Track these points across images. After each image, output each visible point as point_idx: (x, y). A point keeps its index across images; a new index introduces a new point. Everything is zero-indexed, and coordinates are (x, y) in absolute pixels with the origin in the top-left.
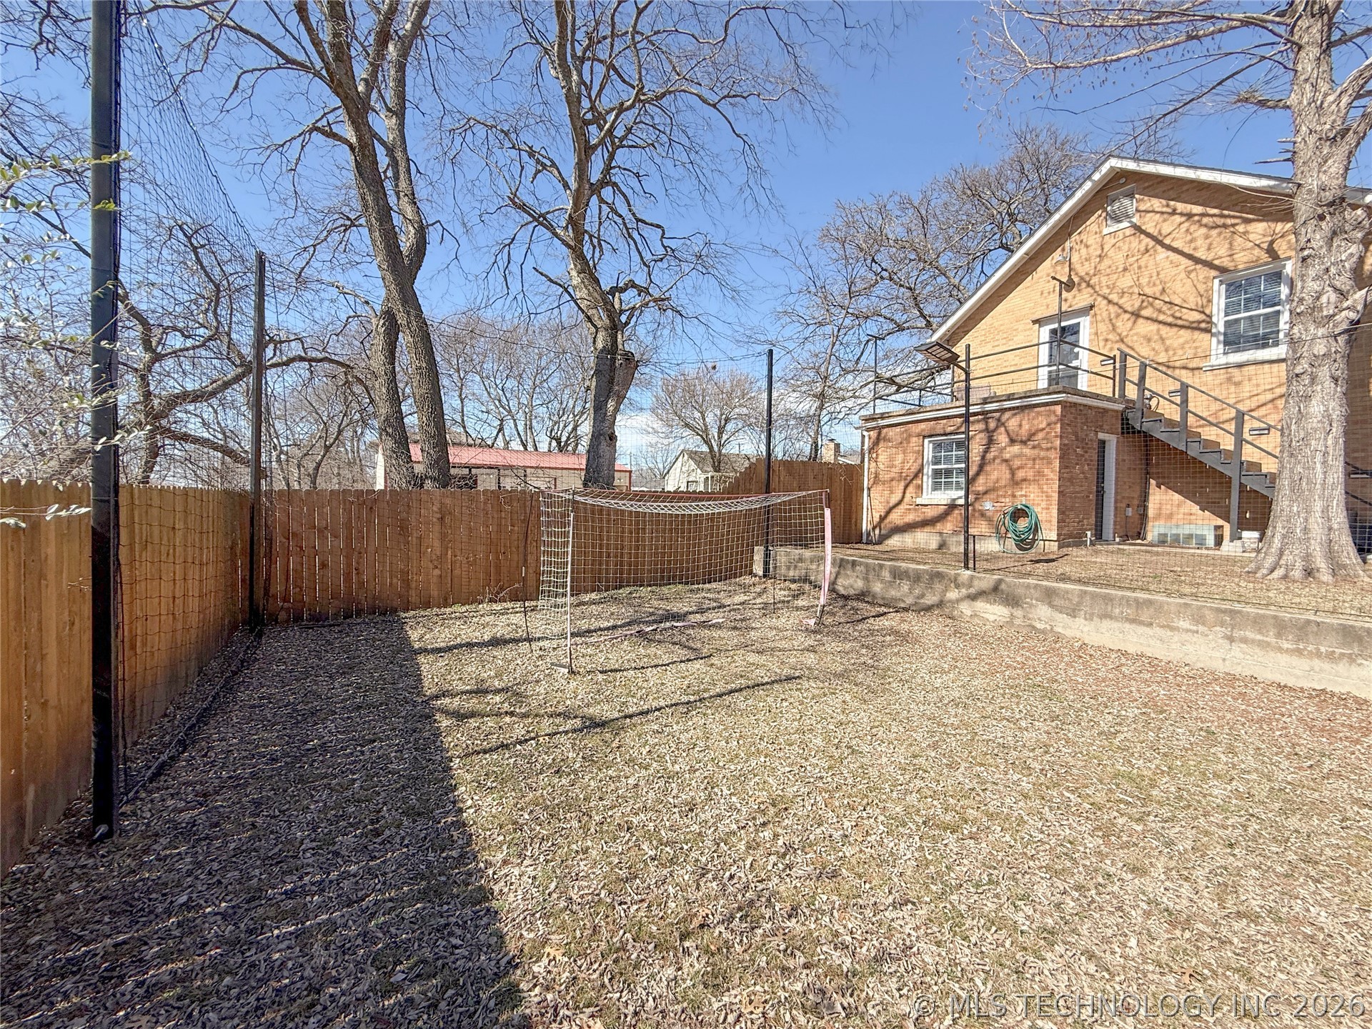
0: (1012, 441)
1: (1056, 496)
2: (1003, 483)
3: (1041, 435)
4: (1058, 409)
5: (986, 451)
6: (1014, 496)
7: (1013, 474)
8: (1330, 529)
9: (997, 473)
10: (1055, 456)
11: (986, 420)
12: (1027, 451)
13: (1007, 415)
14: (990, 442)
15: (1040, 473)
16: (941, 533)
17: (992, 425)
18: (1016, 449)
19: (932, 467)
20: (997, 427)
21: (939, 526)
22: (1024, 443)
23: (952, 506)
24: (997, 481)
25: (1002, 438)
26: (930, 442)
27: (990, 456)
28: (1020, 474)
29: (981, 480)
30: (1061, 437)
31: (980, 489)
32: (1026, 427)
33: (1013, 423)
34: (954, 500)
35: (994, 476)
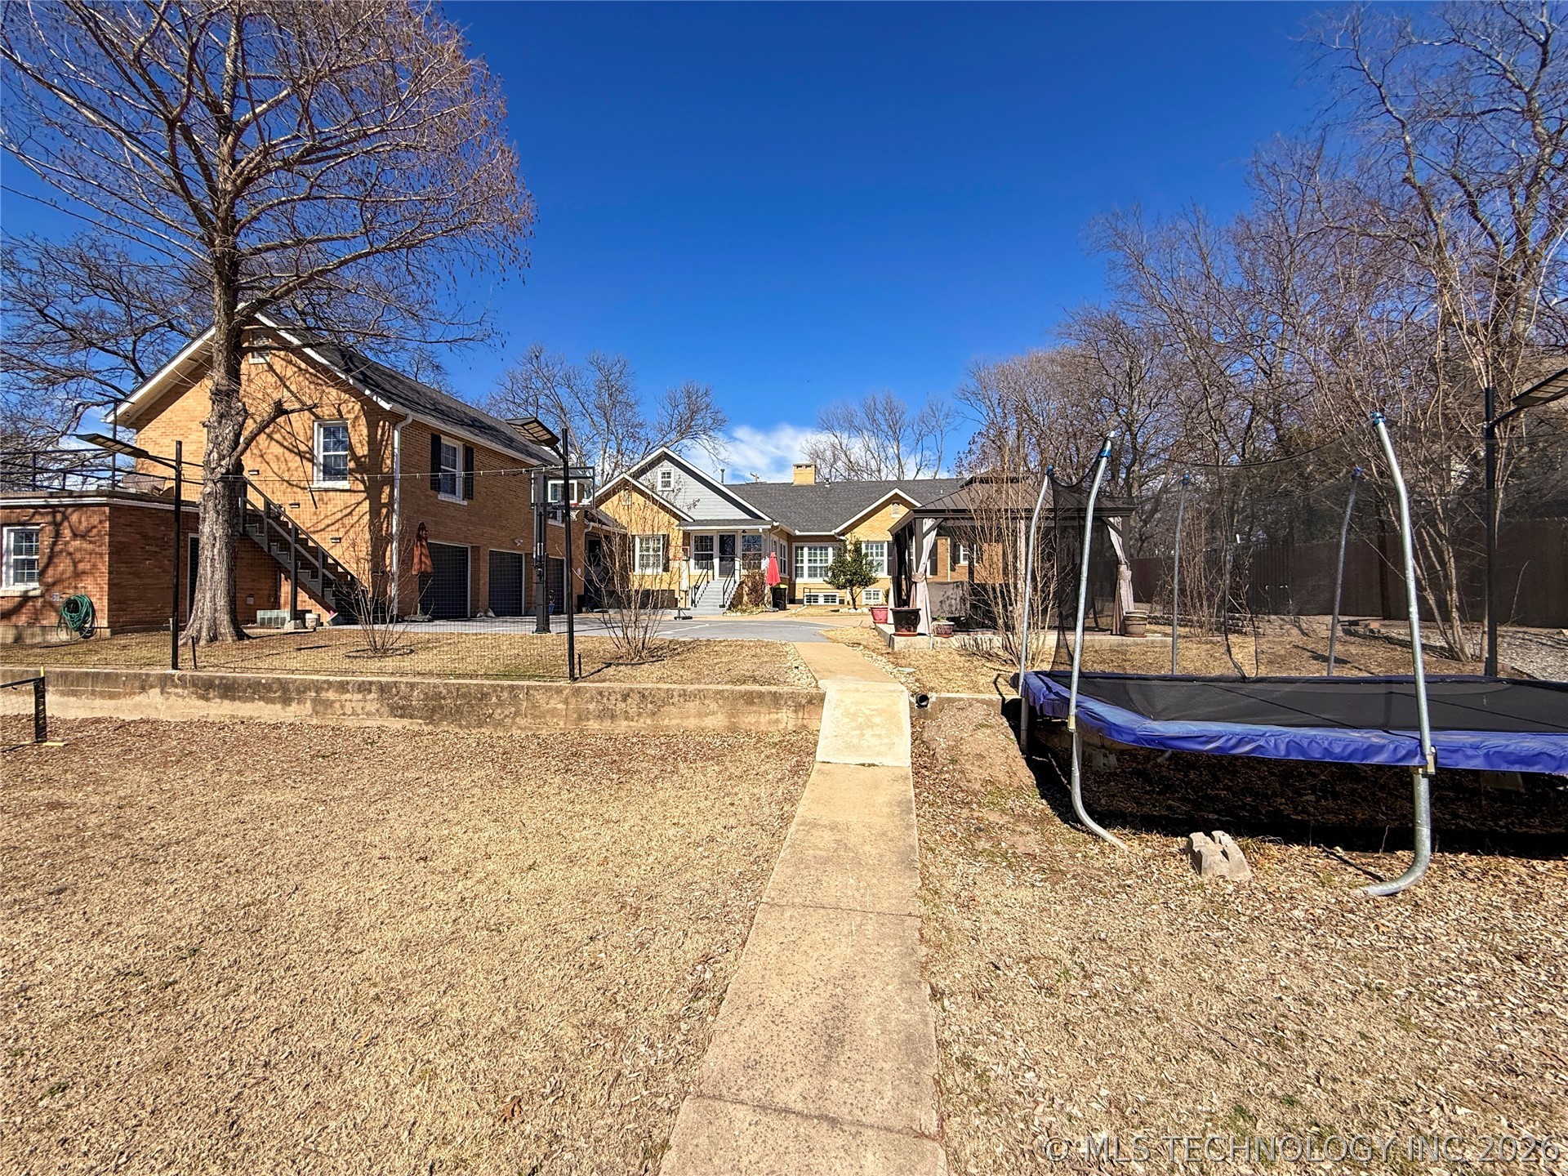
0: (75, 536)
1: (106, 587)
2: (68, 575)
3: (95, 531)
4: (107, 509)
5: (54, 544)
6: (76, 588)
7: (75, 566)
8: (216, 610)
9: (63, 566)
10: (105, 549)
11: (54, 514)
12: (86, 545)
13: (70, 510)
14: (57, 535)
15: (94, 566)
16: (16, 627)
17: (59, 517)
18: (77, 543)
19: (13, 557)
20: (63, 521)
21: (14, 619)
22: (83, 537)
23: (25, 598)
24: (63, 573)
25: (67, 533)
26: (9, 531)
27: (58, 548)
28: (81, 566)
29: (50, 571)
30: (110, 535)
31: (50, 580)
32: (84, 524)
33: (74, 518)
34: (27, 592)
35: (61, 567)
